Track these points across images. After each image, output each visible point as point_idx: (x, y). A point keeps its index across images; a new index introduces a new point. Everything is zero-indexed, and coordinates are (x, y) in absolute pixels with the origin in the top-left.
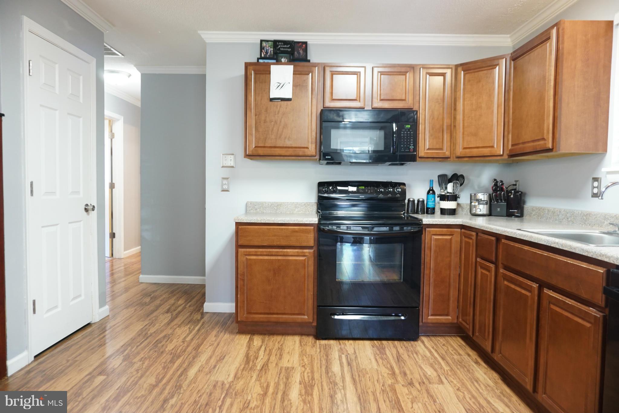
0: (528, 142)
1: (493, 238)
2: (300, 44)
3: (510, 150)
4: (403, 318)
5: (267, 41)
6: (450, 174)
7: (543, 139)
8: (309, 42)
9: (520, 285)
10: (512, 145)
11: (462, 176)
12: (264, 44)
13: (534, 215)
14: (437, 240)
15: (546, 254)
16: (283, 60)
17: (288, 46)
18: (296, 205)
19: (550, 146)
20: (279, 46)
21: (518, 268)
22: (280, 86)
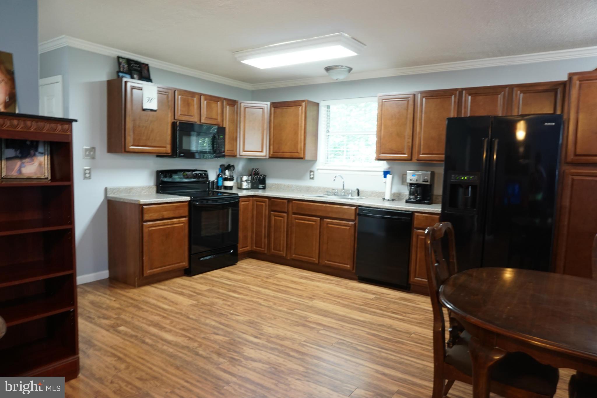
0: (287, 152)
1: (286, 201)
2: (144, 65)
3: (272, 154)
4: (232, 251)
5: (123, 58)
6: (226, 165)
7: (298, 153)
8: (150, 65)
9: (309, 220)
10: (274, 152)
11: (233, 166)
12: (121, 60)
13: (274, 188)
14: (243, 205)
15: (325, 205)
16: (135, 76)
17: (138, 66)
18: (143, 188)
19: (302, 156)
20: (132, 65)
21: (307, 213)
22: (150, 100)
